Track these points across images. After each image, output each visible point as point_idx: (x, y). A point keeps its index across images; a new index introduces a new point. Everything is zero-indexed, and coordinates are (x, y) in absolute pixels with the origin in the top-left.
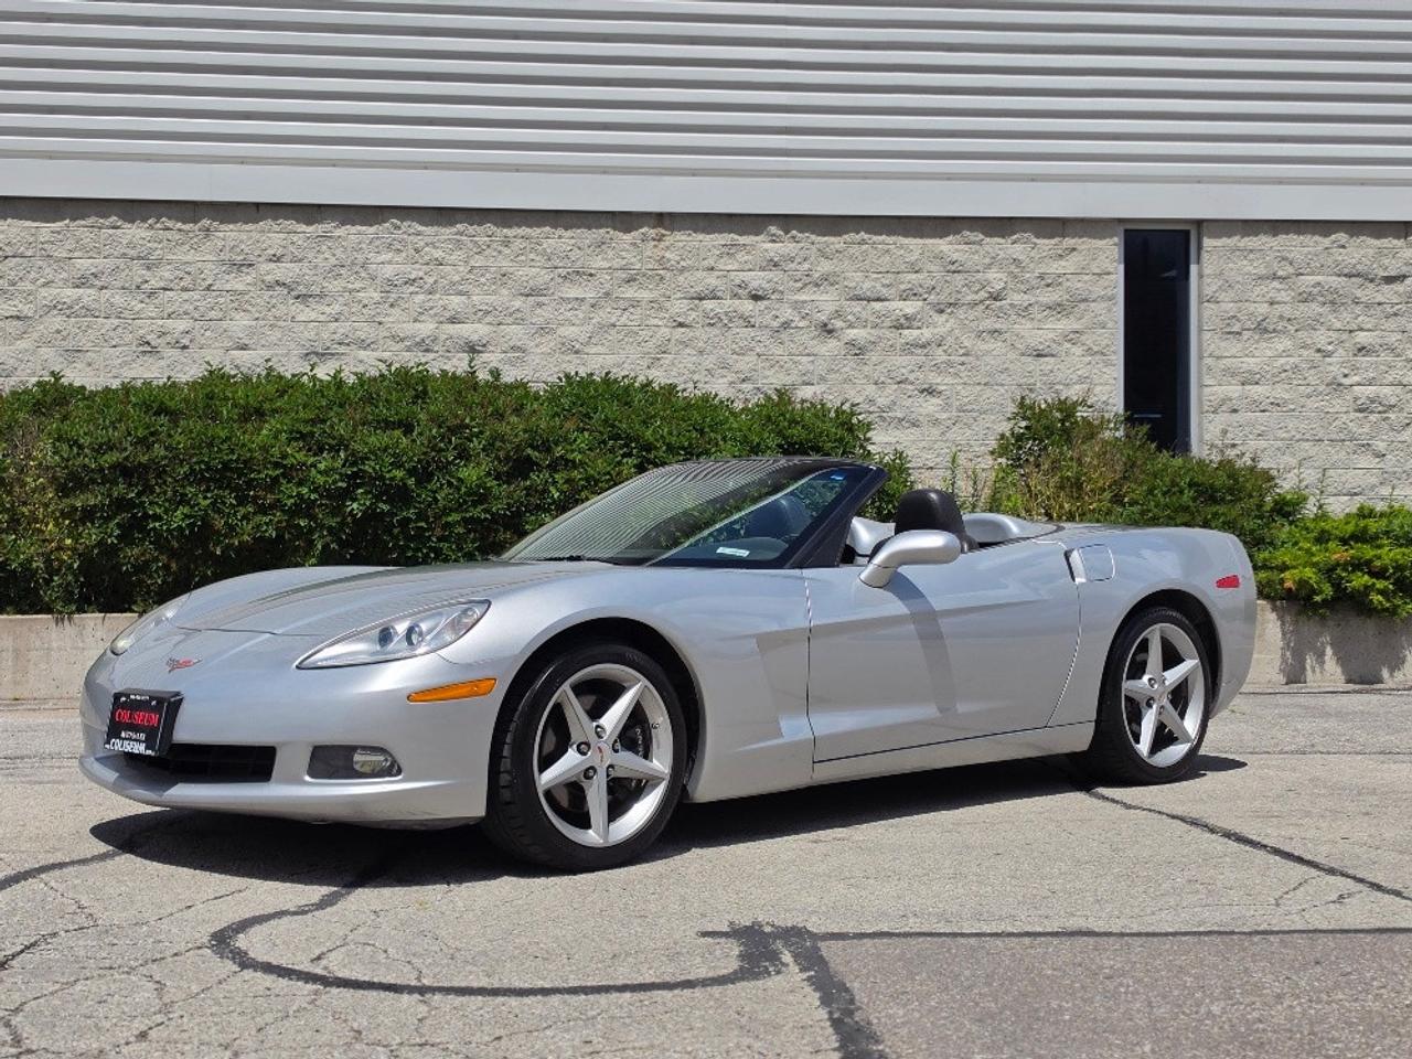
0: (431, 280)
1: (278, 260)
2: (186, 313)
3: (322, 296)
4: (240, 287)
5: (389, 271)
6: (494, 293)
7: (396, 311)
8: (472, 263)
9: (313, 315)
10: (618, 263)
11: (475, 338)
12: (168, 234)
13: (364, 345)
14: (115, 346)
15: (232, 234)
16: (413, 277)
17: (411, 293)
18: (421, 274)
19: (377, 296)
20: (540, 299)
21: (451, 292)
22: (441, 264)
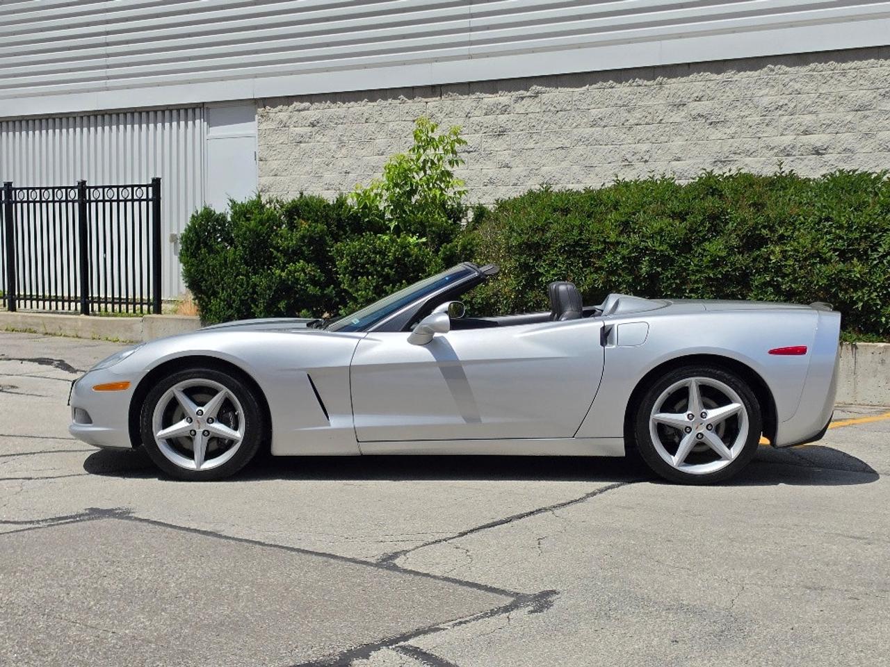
0: (792, 105)
1: (699, 100)
2: (647, 139)
3: (725, 121)
4: (678, 120)
5: (765, 101)
6: (835, 110)
7: (769, 129)
8: (821, 91)
9: (719, 135)
11: (819, 144)
12: (639, 89)
13: (749, 154)
14: (610, 163)
15: (675, 85)
16: (781, 104)
17: (780, 116)
18: (786, 101)
19: (758, 119)
20: (867, 113)
21: (805, 112)
22: (799, 93)
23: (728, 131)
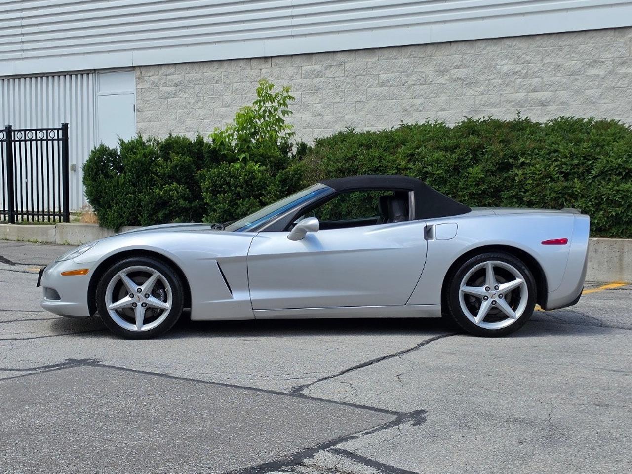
0: (524, 71)
1: (458, 68)
2: (421, 96)
3: (476, 83)
4: (443, 82)
5: (505, 68)
6: (555, 75)
7: (508, 88)
8: (544, 61)
9: (473, 92)
10: (617, 54)
11: (544, 99)
12: (415, 60)
13: (493, 105)
14: (394, 112)
15: (440, 56)
16: (516, 70)
17: (516, 79)
18: (520, 69)
19: (500, 81)
20: (577, 77)
21: (534, 76)
22: (529, 63)
23: (479, 90)
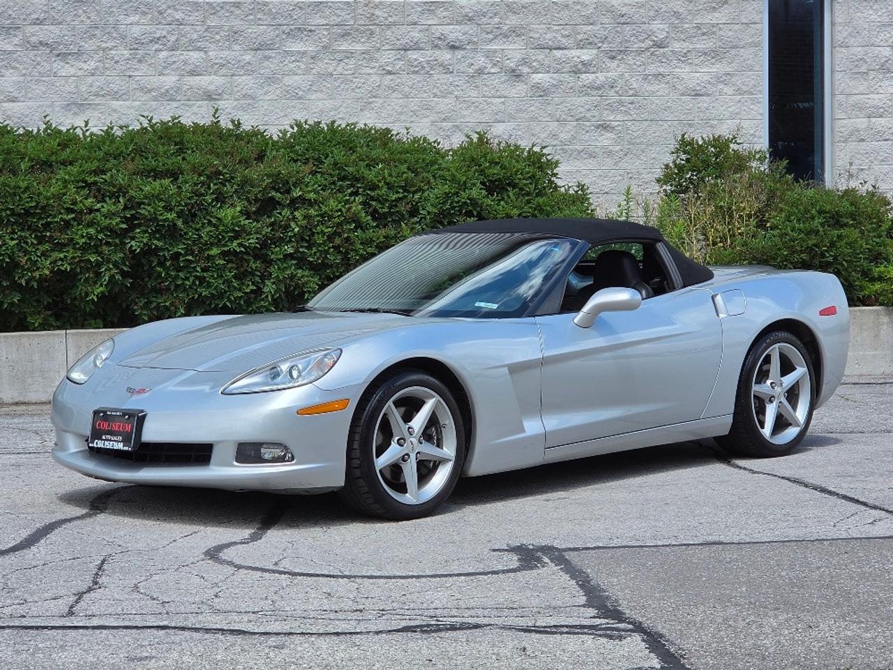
0: (173, 38)
1: (41, 23)
3: (79, 54)
4: (9, 48)
5: (136, 31)
6: (229, 48)
7: (144, 66)
8: (209, 23)
9: (72, 71)
10: (334, 20)
11: (212, 87)
13: (117, 95)
16: (158, 35)
17: (156, 51)
18: (164, 33)
19: (127, 53)
20: (267, 53)
21: (191, 48)
22: (181, 24)
23: (85, 66)
